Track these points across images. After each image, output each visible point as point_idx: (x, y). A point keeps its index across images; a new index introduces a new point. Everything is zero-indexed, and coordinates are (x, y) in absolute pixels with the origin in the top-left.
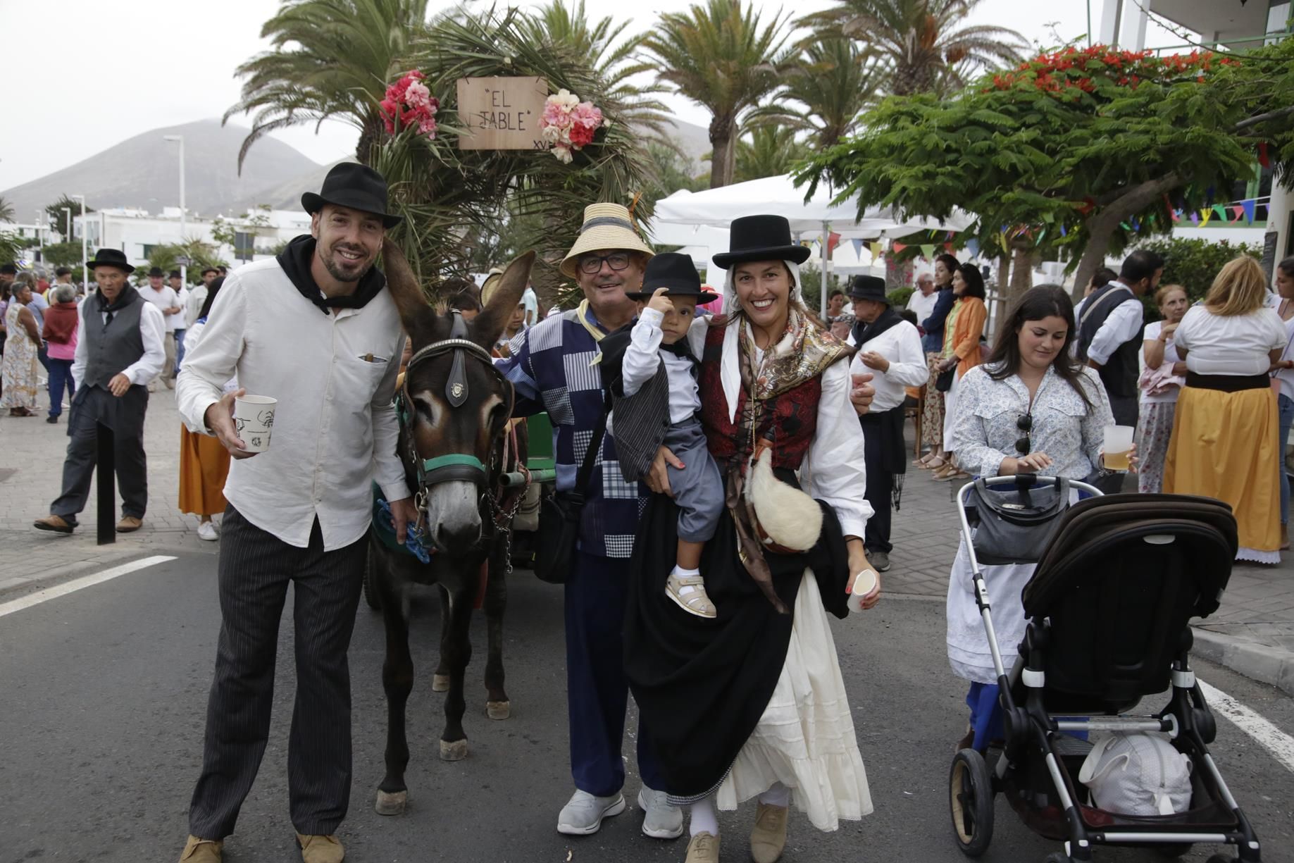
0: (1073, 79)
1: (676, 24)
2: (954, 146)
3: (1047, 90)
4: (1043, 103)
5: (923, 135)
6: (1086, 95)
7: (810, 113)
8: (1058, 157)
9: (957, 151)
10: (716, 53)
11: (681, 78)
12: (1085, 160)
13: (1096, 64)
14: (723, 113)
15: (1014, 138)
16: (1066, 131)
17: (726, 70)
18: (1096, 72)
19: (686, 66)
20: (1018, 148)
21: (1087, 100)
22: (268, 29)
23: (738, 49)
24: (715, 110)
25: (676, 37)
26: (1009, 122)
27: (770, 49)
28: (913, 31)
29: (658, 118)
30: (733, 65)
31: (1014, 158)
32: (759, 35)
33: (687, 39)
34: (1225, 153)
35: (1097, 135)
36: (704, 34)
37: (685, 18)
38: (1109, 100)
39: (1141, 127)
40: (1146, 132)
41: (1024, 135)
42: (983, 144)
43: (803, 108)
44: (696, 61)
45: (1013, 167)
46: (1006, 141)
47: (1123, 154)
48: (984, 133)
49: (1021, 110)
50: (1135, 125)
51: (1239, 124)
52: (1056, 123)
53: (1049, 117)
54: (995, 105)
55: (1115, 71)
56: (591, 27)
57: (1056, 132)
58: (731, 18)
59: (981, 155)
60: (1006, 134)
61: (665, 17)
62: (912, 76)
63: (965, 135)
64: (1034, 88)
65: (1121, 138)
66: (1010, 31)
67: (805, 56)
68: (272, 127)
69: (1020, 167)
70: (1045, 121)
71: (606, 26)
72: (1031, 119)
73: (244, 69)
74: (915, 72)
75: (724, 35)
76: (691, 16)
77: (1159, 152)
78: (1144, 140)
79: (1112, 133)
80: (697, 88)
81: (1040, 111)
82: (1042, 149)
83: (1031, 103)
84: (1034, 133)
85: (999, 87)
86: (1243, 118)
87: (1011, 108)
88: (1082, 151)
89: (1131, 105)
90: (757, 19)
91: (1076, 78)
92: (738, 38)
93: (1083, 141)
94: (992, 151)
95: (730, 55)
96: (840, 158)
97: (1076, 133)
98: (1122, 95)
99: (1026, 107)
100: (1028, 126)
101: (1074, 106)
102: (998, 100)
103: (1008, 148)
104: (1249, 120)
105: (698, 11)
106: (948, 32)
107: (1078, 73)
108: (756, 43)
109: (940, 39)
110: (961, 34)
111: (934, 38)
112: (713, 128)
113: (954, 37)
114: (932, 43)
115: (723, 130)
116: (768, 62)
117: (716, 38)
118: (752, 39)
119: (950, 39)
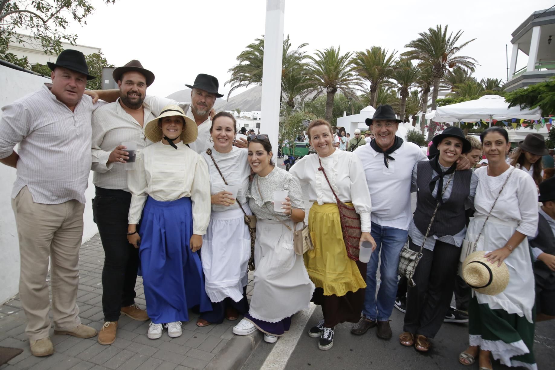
1: (361, 55)
7: (398, 83)
10: (374, 64)
14: (375, 82)
17: (378, 69)
22: (238, 58)
23: (381, 62)
24: (372, 82)
25: (360, 59)
27: (390, 63)
28: (442, 57)
29: (361, 83)
30: (379, 67)
32: (386, 59)
33: (365, 60)
36: (370, 58)
37: (364, 53)
43: (395, 82)
44: (367, 66)
56: (341, 56)
58: (378, 53)
61: (357, 53)
62: (439, 71)
66: (473, 59)
68: (238, 87)
71: (348, 55)
73: (230, 70)
74: (439, 70)
75: (377, 58)
90: (386, 53)
92: (381, 59)
95: (378, 65)
105: (368, 51)
106: (451, 57)
108: (385, 61)
109: (448, 60)
110: (455, 58)
111: (446, 59)
112: (371, 87)
113: (452, 59)
114: (446, 61)
115: (375, 88)
116: (390, 67)
117: (374, 59)
118: (384, 60)
119: (451, 60)
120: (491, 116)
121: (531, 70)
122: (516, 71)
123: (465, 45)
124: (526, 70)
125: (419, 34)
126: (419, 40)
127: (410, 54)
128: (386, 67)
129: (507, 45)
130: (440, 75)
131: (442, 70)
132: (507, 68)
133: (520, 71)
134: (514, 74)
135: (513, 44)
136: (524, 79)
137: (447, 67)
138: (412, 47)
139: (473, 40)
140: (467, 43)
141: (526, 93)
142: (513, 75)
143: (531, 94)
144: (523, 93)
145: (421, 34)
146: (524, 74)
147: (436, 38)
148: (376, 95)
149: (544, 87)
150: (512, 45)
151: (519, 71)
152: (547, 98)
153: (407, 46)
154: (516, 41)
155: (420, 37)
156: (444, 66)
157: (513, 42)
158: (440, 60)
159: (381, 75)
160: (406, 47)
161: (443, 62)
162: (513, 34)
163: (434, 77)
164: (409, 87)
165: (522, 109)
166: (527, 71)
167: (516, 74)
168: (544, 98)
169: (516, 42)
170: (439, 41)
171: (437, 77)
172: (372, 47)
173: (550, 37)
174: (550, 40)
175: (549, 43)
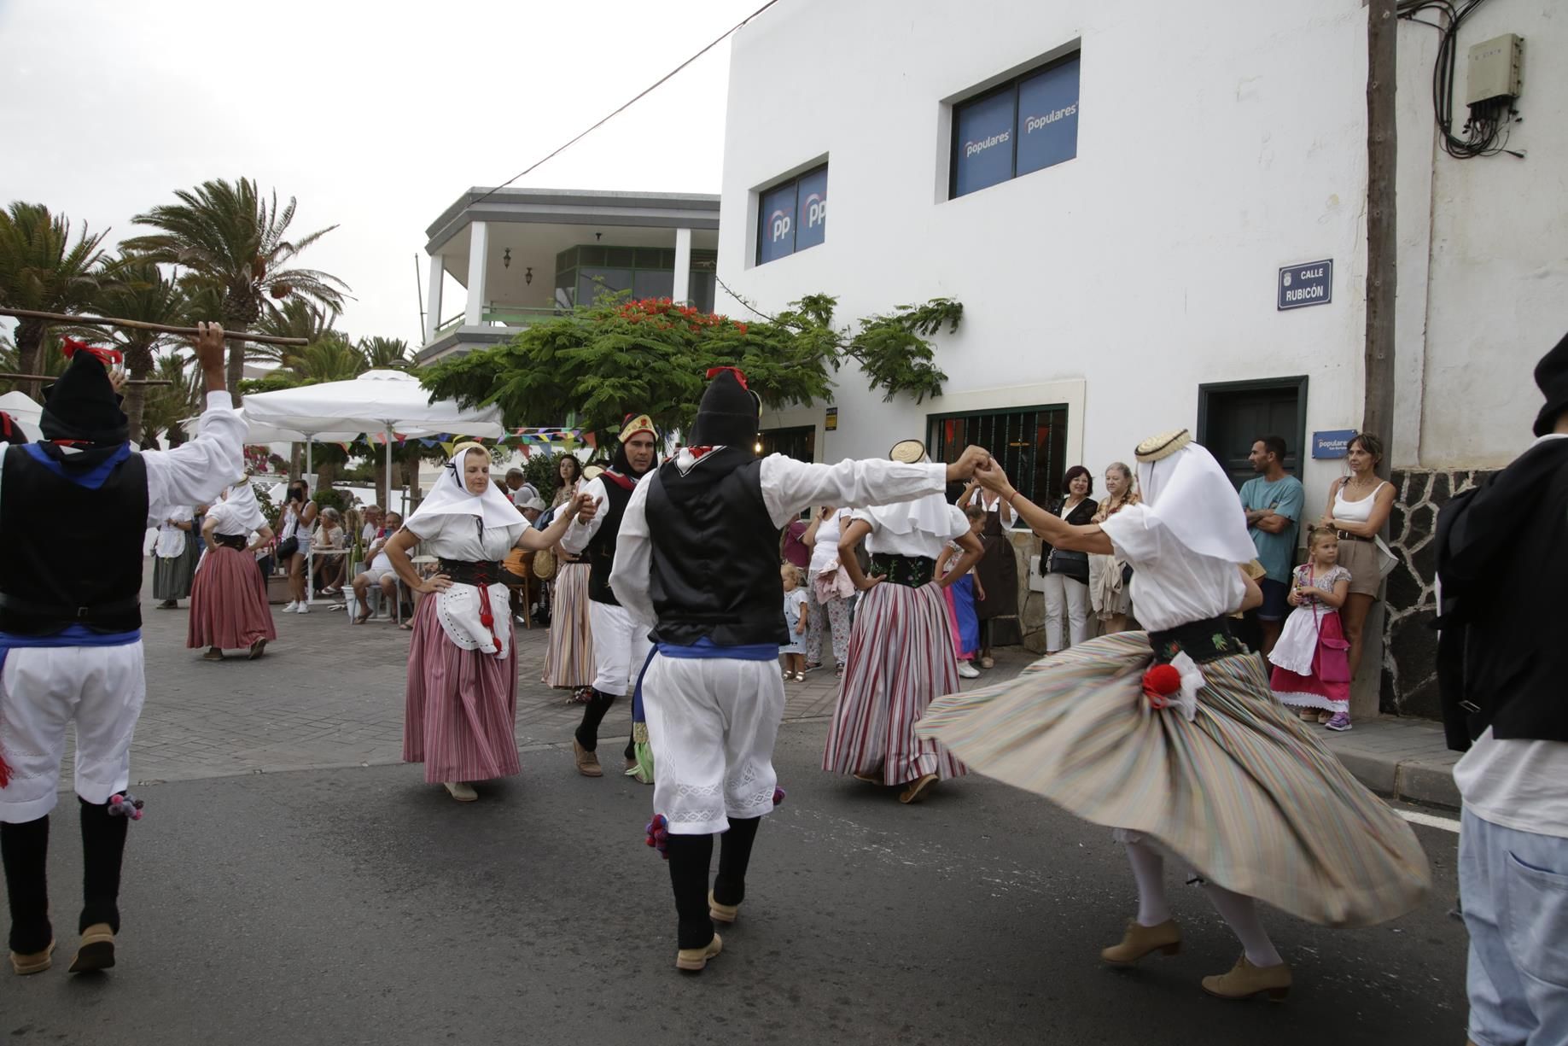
10: (26, 260)
17: (41, 279)
24: (23, 319)
28: (249, 266)
30: (47, 272)
32: (69, 249)
36: (13, 240)
44: (1, 263)
58: (38, 225)
62: (243, 305)
66: (336, 279)
74: (244, 302)
75: (35, 241)
106: (275, 270)
108: (66, 255)
109: (266, 277)
110: (286, 274)
111: (263, 274)
112: (19, 336)
113: (280, 276)
114: (261, 278)
115: (33, 338)
116: (88, 275)
117: (25, 244)
118: (63, 251)
119: (276, 276)
120: (389, 425)
121: (473, 322)
122: (442, 322)
123: (311, 239)
124: (463, 322)
125: (177, 193)
126: (176, 211)
127: (151, 245)
128: (72, 275)
129: (417, 257)
130: (248, 317)
131: (254, 301)
132: (422, 314)
133: (450, 324)
134: (438, 329)
135: (430, 254)
136: (460, 342)
137: (267, 295)
138: (156, 224)
139: (332, 228)
140: (317, 236)
141: (466, 367)
142: (435, 332)
143: (479, 371)
144: (460, 369)
145: (184, 195)
146: (461, 331)
147: (227, 210)
148: (41, 361)
149: (503, 356)
150: (430, 258)
151: (448, 323)
152: (513, 381)
153: (140, 220)
154: (438, 248)
155: (182, 202)
156: (257, 293)
157: (431, 249)
158: (247, 272)
159: (56, 299)
160: (139, 222)
161: (254, 279)
162: (431, 231)
163: (231, 319)
164: (153, 345)
165: (463, 408)
166: (466, 323)
167: (442, 329)
168: (506, 383)
169: (438, 252)
171: (238, 319)
172: (17, 206)
173: (508, 251)
174: (507, 258)
175: (507, 265)
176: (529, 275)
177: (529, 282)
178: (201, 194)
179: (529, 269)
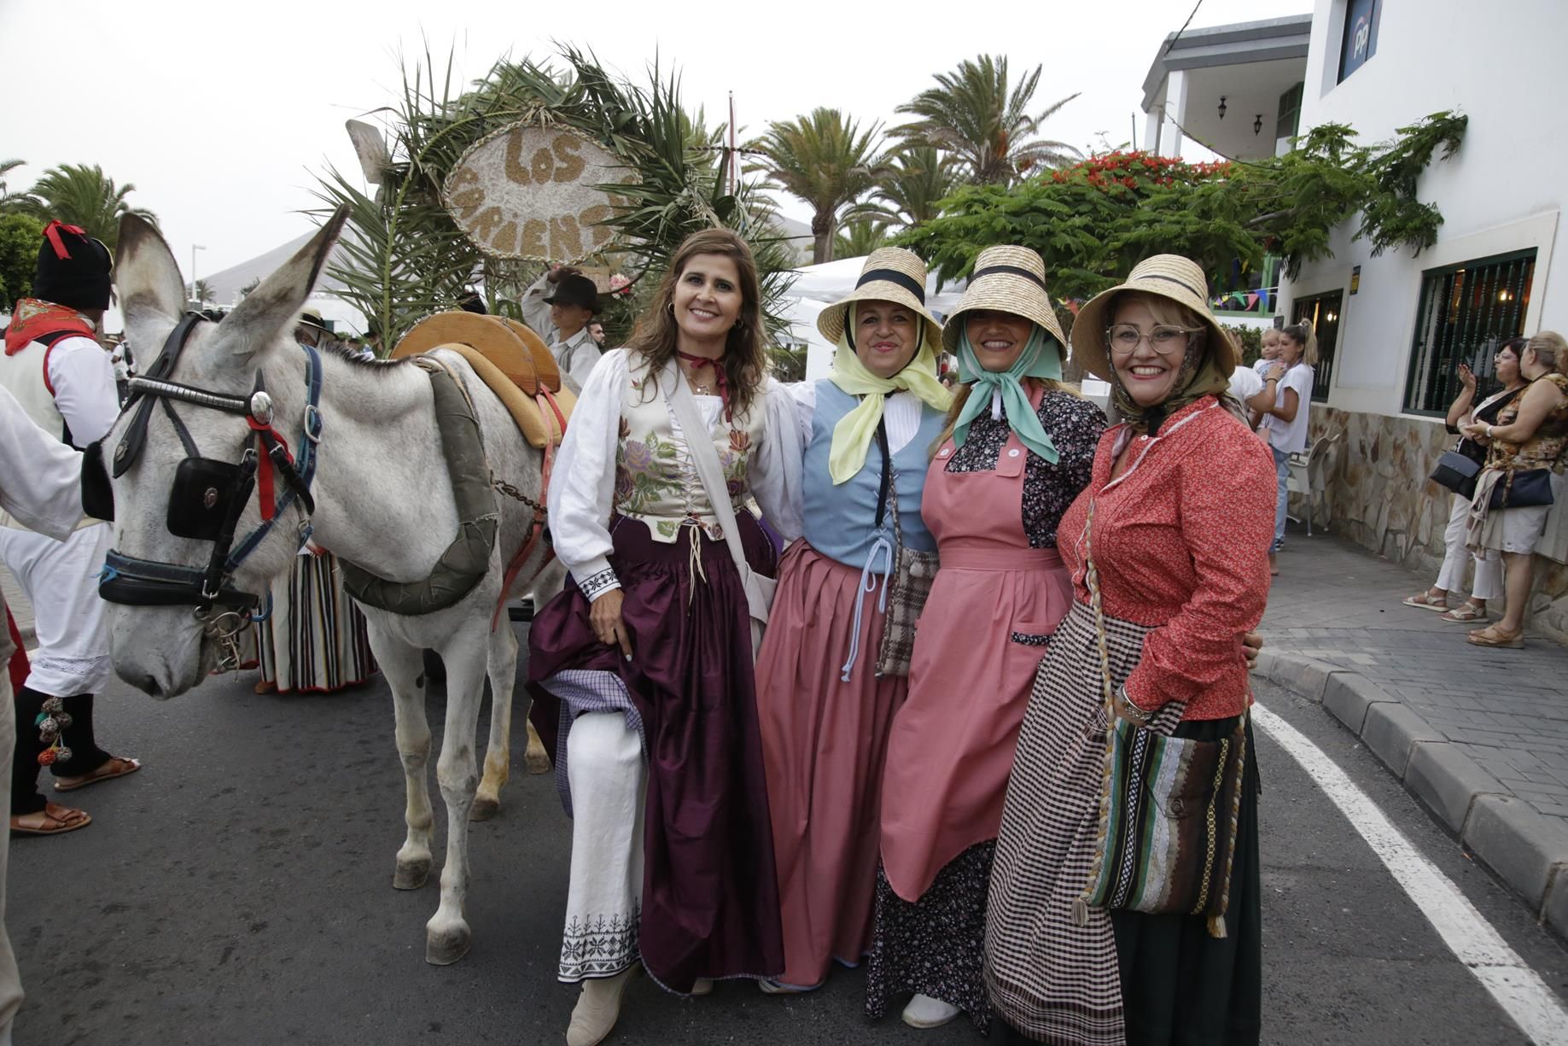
0: (1118, 177)
1: (784, 131)
2: (1019, 228)
3: (1097, 185)
4: (1094, 195)
5: (993, 218)
6: (1128, 190)
7: (900, 211)
8: (1106, 241)
9: (1021, 233)
10: (819, 157)
11: (787, 178)
12: (1127, 244)
13: (1137, 165)
15: (1069, 223)
16: (1113, 219)
17: (828, 173)
18: (1137, 172)
19: (793, 168)
20: (1072, 231)
21: (1131, 195)
23: (838, 154)
24: (818, 206)
25: (784, 142)
26: (1065, 209)
27: (865, 155)
28: (988, 143)
30: (833, 167)
31: (1068, 240)
32: (855, 143)
33: (794, 147)
34: (1240, 242)
35: (1138, 223)
36: (809, 140)
37: (792, 126)
38: (1148, 196)
39: (1174, 218)
40: (1178, 223)
41: (1077, 221)
42: (1043, 228)
43: (893, 206)
44: (801, 163)
45: (1068, 247)
46: (1063, 225)
47: (1159, 240)
48: (1043, 218)
49: (1076, 200)
50: (1169, 216)
51: (1252, 221)
52: (1105, 212)
53: (1098, 207)
54: (1053, 195)
55: (1154, 172)
56: (710, 131)
57: (1104, 220)
58: (832, 127)
59: (1041, 237)
60: (1062, 220)
61: (774, 125)
63: (1028, 220)
64: (1086, 183)
65: (1157, 226)
66: (1070, 147)
67: (897, 162)
69: (1073, 247)
70: (1095, 210)
72: (1083, 208)
74: (990, 179)
75: (825, 141)
76: (798, 125)
77: (1188, 239)
78: (1176, 228)
79: (1151, 223)
80: (803, 187)
81: (1090, 202)
82: (1093, 234)
83: (1083, 195)
84: (1086, 220)
85: (1057, 181)
86: (1255, 216)
87: (1066, 198)
88: (1126, 235)
89: (1167, 200)
90: (855, 129)
91: (1121, 177)
92: (838, 145)
93: (1126, 229)
94: (1050, 234)
95: (831, 158)
96: (923, 239)
97: (1121, 221)
98: (1158, 192)
99: (1079, 198)
100: (1081, 214)
101: (1118, 199)
102: (1056, 191)
103: (1064, 231)
104: (1260, 218)
105: (803, 121)
106: (1019, 145)
107: (1123, 173)
108: (852, 150)
109: (1011, 151)
110: (1029, 147)
111: (1008, 147)
112: (816, 221)
113: (1024, 149)
114: (1006, 152)
115: (824, 224)
116: (866, 166)
117: (819, 144)
118: (849, 146)
119: (1019, 150)
123: (1053, 109)
125: (935, 77)
126: (935, 95)
127: (913, 131)
128: (853, 167)
131: (999, 177)
135: (1146, 111)
138: (915, 111)
139: (1074, 97)
140: (1060, 105)
145: (941, 78)
147: (977, 90)
150: (1145, 115)
153: (903, 109)
154: (1152, 103)
155: (941, 87)
156: (1003, 168)
157: (1146, 106)
158: (985, 149)
160: (902, 112)
169: (1152, 106)
170: (986, 99)
172: (816, 110)
173: (1223, 100)
174: (1223, 107)
175: (1222, 116)
176: (1258, 123)
177: (1257, 132)
178: (955, 77)
179: (1259, 117)
